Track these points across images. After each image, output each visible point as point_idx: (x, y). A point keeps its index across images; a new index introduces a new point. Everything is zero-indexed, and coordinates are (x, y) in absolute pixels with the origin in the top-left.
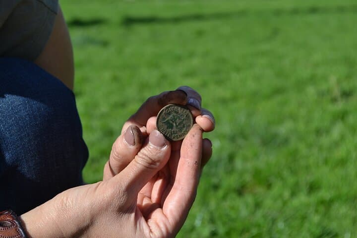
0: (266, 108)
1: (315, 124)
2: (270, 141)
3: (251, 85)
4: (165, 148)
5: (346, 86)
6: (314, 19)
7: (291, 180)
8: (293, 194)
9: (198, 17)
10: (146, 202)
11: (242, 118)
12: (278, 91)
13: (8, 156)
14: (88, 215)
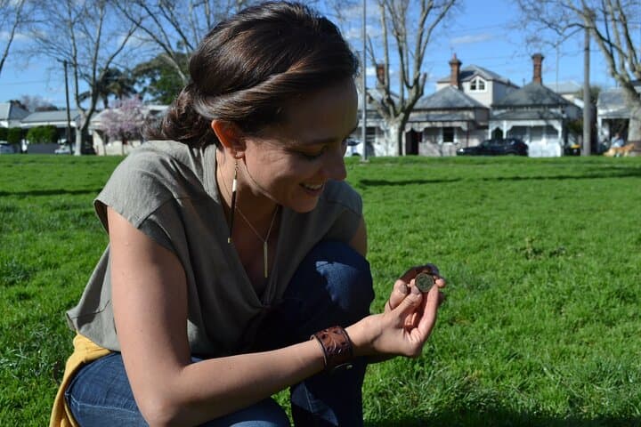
0: (473, 260)
1: (511, 274)
2: (475, 286)
3: (462, 242)
4: (419, 296)
5: (537, 245)
6: (516, 184)
7: (490, 316)
8: (490, 327)
9: (421, 182)
10: (409, 324)
11: (455, 266)
12: (482, 247)
13: (333, 297)
14: (380, 329)
